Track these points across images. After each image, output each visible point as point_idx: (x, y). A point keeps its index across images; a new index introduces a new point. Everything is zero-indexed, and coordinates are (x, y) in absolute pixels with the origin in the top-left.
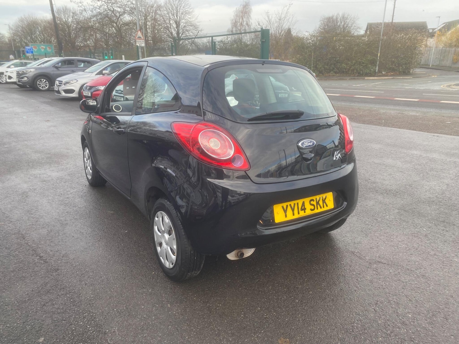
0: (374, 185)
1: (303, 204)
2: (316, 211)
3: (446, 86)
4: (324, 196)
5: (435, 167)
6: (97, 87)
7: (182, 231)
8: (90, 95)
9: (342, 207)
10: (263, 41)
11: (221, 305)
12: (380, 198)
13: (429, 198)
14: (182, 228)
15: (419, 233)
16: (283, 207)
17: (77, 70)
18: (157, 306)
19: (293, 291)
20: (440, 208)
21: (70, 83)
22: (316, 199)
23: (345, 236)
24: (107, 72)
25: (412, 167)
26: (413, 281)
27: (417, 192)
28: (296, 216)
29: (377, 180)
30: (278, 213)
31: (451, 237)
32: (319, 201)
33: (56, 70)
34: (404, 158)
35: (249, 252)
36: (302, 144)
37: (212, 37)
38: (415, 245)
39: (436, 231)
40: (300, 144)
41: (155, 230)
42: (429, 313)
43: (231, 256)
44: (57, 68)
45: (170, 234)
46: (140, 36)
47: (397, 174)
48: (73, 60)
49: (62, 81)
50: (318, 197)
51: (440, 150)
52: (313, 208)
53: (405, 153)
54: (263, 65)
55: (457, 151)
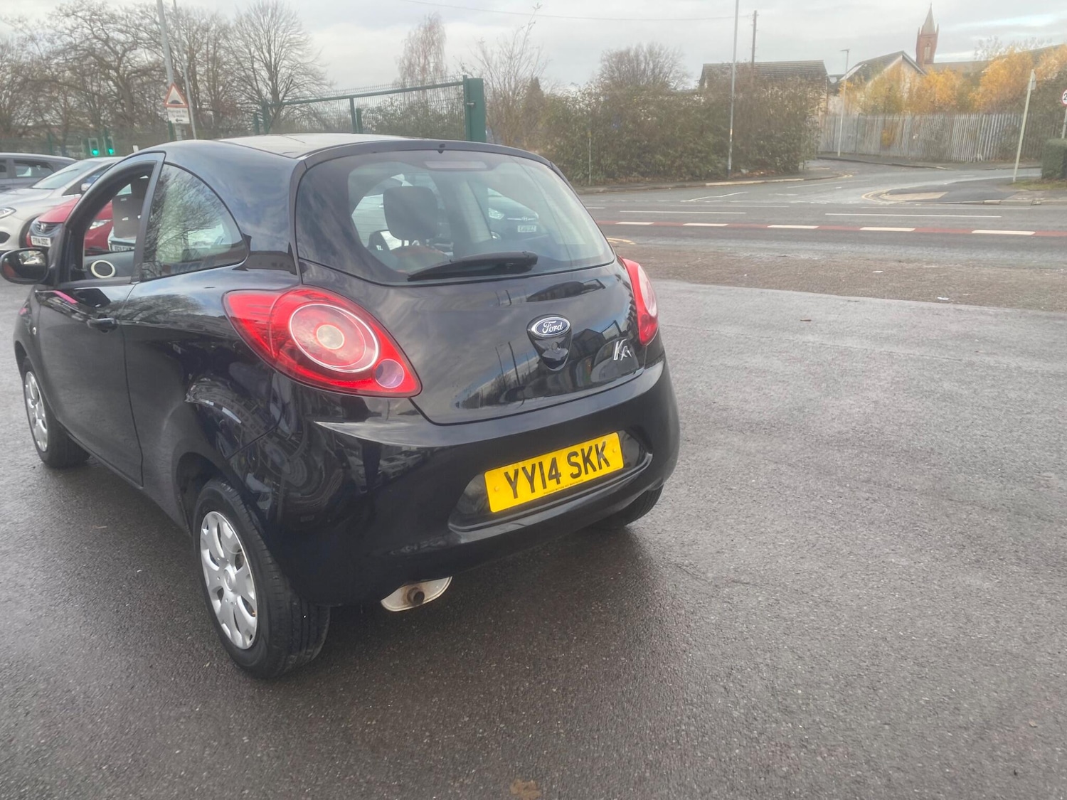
0: (725, 414)
1: (554, 464)
2: (584, 478)
3: (872, 196)
4: (599, 441)
5: (851, 368)
7: (267, 553)
9: (643, 464)
10: (470, 106)
11: (374, 722)
12: (737, 440)
13: (839, 432)
14: (265, 547)
15: (818, 511)
16: (506, 474)
17: (14, 184)
18: (216, 744)
19: (544, 669)
20: (862, 452)
22: (583, 450)
23: (663, 530)
25: (805, 371)
26: (807, 615)
27: (813, 422)
28: (540, 493)
29: (731, 403)
30: (496, 489)
31: (883, 512)
32: (589, 454)
34: (787, 352)
35: (436, 590)
36: (540, 328)
37: (351, 98)
38: (810, 537)
39: (852, 502)
40: (534, 329)
41: (204, 559)
42: (839, 681)
43: (394, 603)
45: (238, 566)
46: (177, 99)
47: (774, 387)
48: (3, 160)
50: (586, 446)
51: (862, 332)
52: (575, 470)
53: (790, 341)
54: (441, 152)
55: (894, 331)
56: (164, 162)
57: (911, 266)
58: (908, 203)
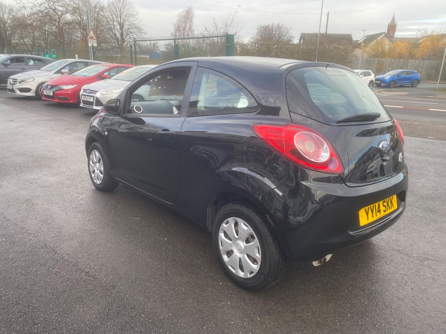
1: (379, 206)
2: (387, 212)
4: (391, 197)
6: (59, 87)
7: (270, 238)
8: (52, 95)
9: (401, 207)
10: (228, 46)
11: (310, 314)
16: (365, 210)
17: (27, 68)
21: (26, 82)
22: (387, 200)
24: (67, 71)
28: (375, 218)
30: (363, 216)
32: (388, 202)
33: (5, 67)
35: (329, 257)
36: (382, 146)
37: (175, 40)
41: (220, 237)
43: (315, 263)
44: (5, 65)
46: (92, 36)
48: (23, 58)
49: (17, 80)
52: (385, 209)
54: (326, 68)
55: (421, 151)
56: (198, 66)
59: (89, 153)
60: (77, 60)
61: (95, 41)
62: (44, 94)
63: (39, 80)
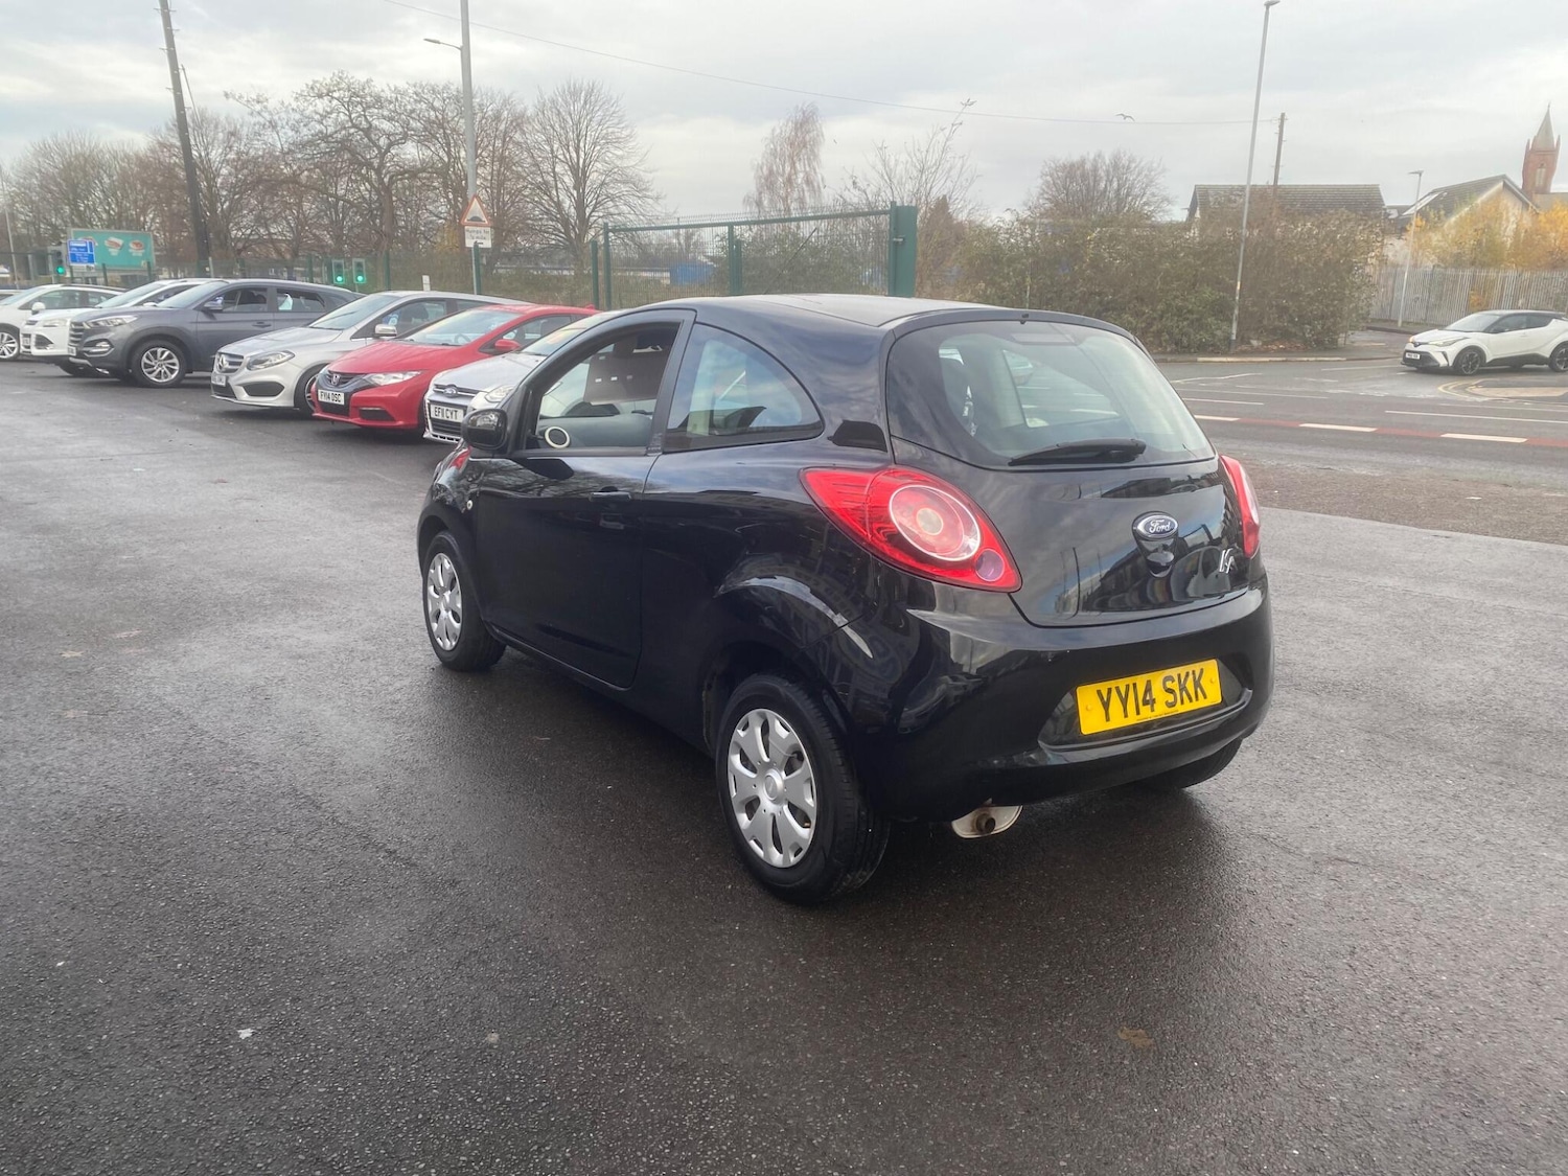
0: (1287, 670)
1: (1148, 690)
2: (1180, 709)
3: (1454, 388)
4: (1196, 667)
5: (1454, 624)
6: (365, 377)
7: (837, 754)
8: (342, 403)
9: (1240, 702)
10: (896, 243)
11: (940, 959)
12: (1311, 702)
13: (1450, 702)
14: (835, 747)
15: (1435, 792)
16: (1099, 692)
17: (274, 320)
18: (771, 961)
19: (1124, 928)
20: (1484, 728)
21: (268, 363)
22: (1179, 676)
23: (1234, 798)
24: (391, 328)
25: (1387, 623)
26: (1438, 901)
27: (1411, 686)
28: (1133, 719)
29: (1293, 656)
30: (1089, 707)
31: (1524, 800)
32: (1186, 680)
33: (208, 320)
34: (1359, 597)
35: (1006, 818)
36: (1147, 526)
37: (731, 225)
38: (1429, 820)
39: (1480, 786)
40: (1140, 527)
42: (1493, 973)
43: (962, 827)
44: (209, 312)
45: (789, 769)
46: (478, 216)
47: (1348, 641)
48: (264, 289)
49: (242, 357)
50: (1182, 670)
51: (1462, 577)
52: (1171, 698)
53: (1360, 584)
54: (1023, 323)
55: (1511, 580)
56: (695, 322)
57: (1523, 492)
58: (1511, 401)
59: (425, 563)
60: (427, 293)
61: (487, 232)
62: (320, 399)
63: (306, 359)
